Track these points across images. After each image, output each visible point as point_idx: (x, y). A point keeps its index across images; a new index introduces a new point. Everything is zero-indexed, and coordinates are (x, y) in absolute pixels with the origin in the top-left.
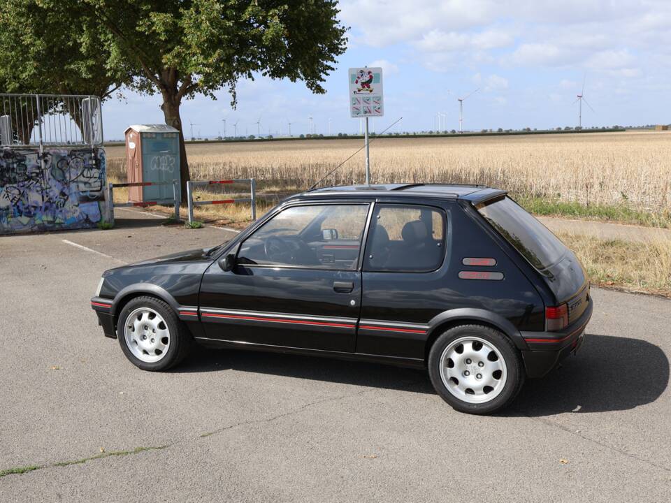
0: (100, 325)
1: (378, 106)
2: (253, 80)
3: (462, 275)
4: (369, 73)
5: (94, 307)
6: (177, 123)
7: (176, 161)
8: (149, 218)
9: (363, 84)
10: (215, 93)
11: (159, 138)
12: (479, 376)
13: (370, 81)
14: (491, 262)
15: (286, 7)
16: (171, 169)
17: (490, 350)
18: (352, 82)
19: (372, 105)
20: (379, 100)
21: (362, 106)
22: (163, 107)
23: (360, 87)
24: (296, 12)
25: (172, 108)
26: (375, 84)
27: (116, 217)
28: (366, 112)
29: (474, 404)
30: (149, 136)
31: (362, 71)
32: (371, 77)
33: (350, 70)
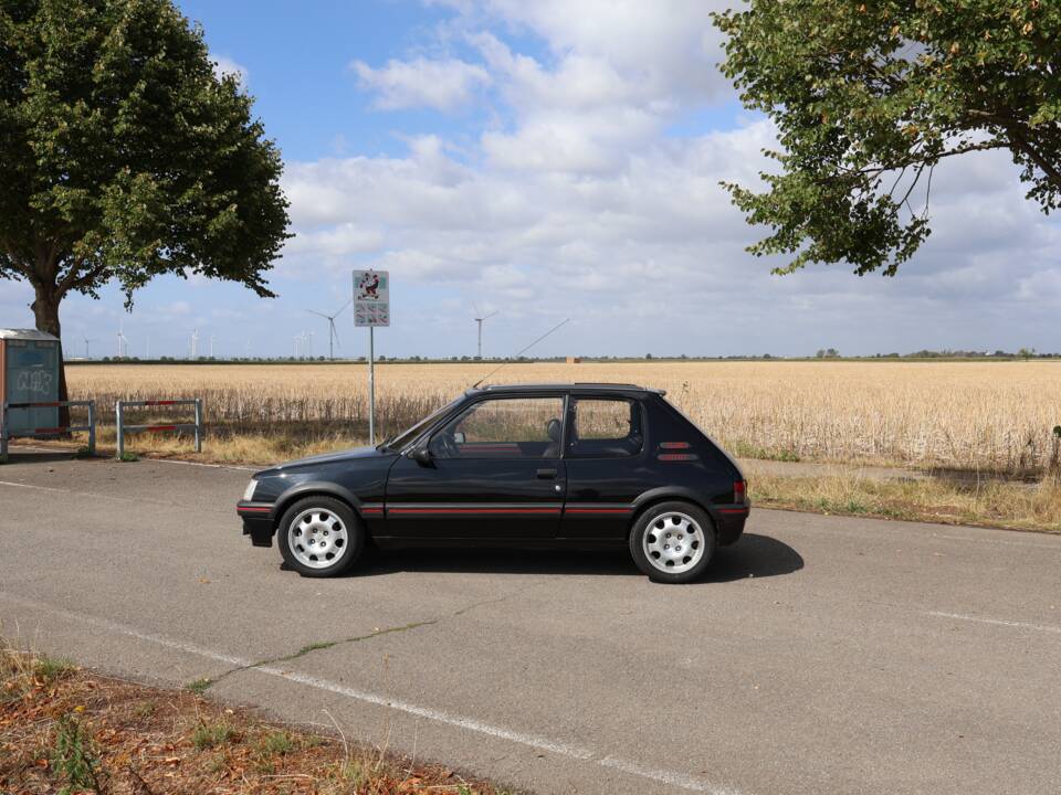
1: (384, 314)
2: (186, 278)
3: (661, 457)
4: (375, 276)
6: (55, 329)
7: (54, 379)
8: (17, 452)
9: (368, 289)
11: (31, 348)
12: (678, 548)
13: (375, 286)
14: (685, 445)
15: (235, 192)
16: (45, 388)
18: (356, 286)
19: (378, 313)
20: (385, 308)
21: (367, 313)
22: (34, 307)
23: (365, 292)
24: (245, 200)
25: (47, 310)
26: (382, 290)
28: (371, 321)
29: (674, 575)
30: (17, 344)
31: (367, 275)
32: (377, 282)
33: (355, 272)
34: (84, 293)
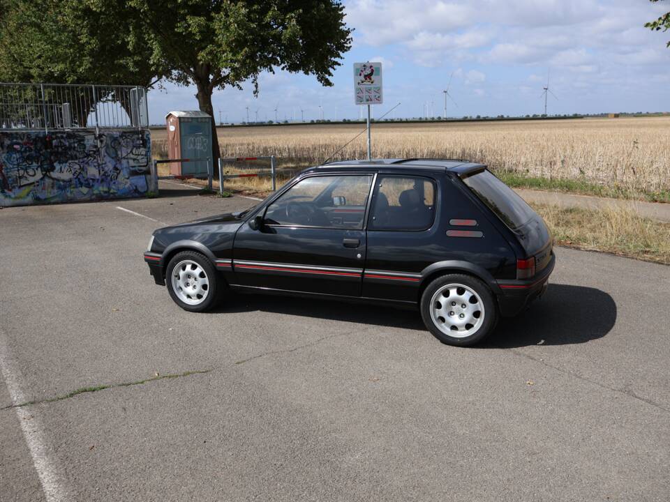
0: (151, 274)
1: (378, 95)
2: (274, 73)
3: (450, 233)
4: (371, 67)
5: (146, 260)
6: (209, 110)
7: (209, 141)
8: (187, 189)
9: (365, 76)
10: (241, 84)
11: (194, 122)
12: (462, 316)
13: (372, 74)
14: (473, 223)
15: (301, 11)
16: (205, 148)
17: (471, 295)
18: (356, 75)
19: (373, 94)
20: (379, 90)
21: (365, 95)
22: (197, 96)
23: (363, 79)
24: (309, 15)
25: (205, 97)
26: (377, 77)
27: (160, 188)
28: (368, 100)
29: (457, 338)
30: (186, 120)
31: (365, 66)
32: (372, 71)
33: (355, 64)
34: (234, 86)
